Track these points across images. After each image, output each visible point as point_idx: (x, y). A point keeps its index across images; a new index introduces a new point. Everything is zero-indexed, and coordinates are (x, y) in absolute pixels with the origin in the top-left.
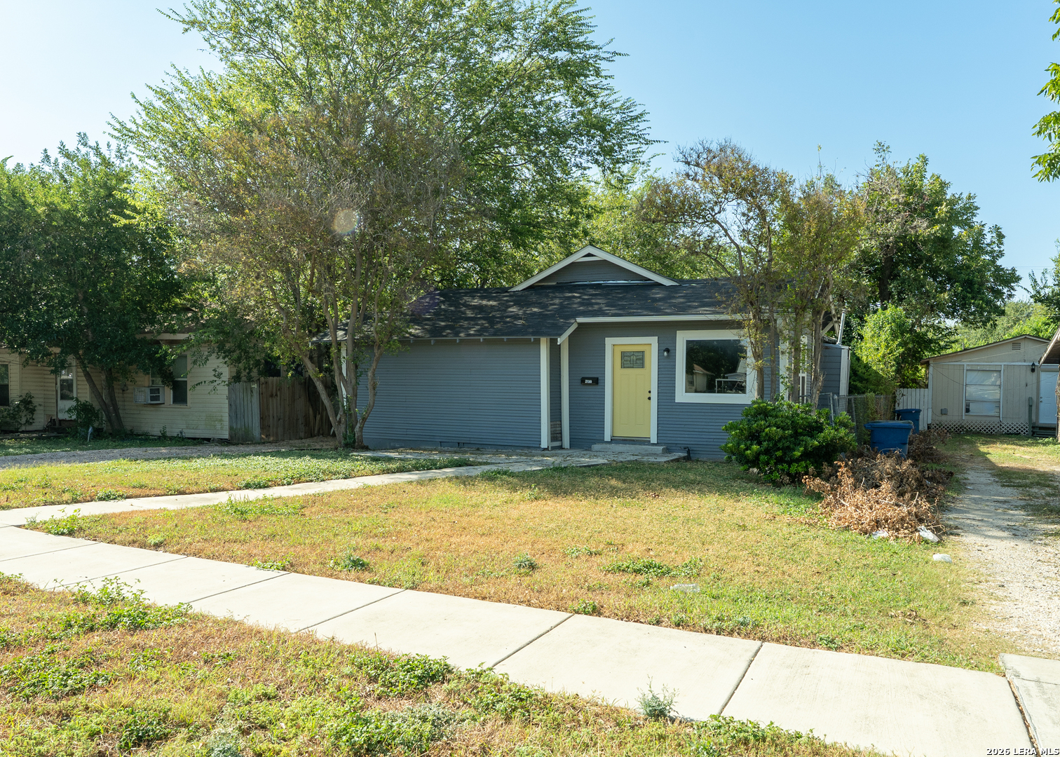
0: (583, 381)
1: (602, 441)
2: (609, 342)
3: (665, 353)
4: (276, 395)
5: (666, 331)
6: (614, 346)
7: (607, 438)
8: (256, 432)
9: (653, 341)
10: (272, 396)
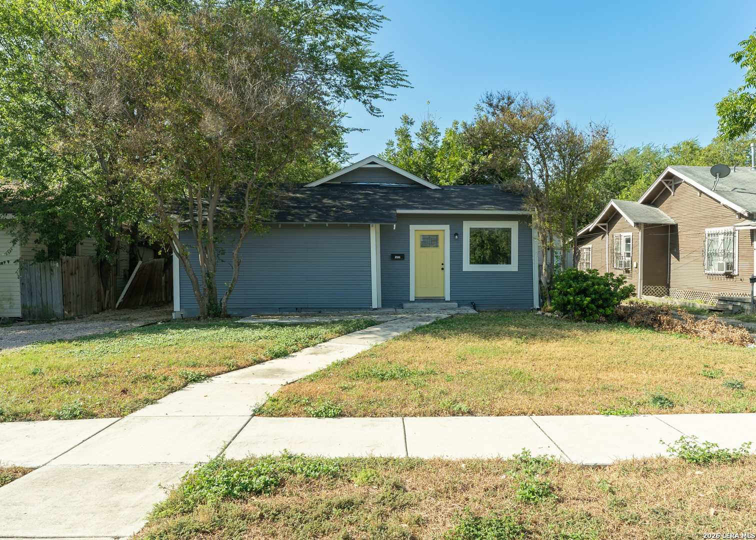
0: (393, 256)
1: (409, 301)
2: (413, 228)
3: (456, 237)
4: (75, 273)
5: (456, 222)
6: (416, 231)
7: (412, 298)
8: (58, 309)
9: (447, 228)
10: (72, 274)
